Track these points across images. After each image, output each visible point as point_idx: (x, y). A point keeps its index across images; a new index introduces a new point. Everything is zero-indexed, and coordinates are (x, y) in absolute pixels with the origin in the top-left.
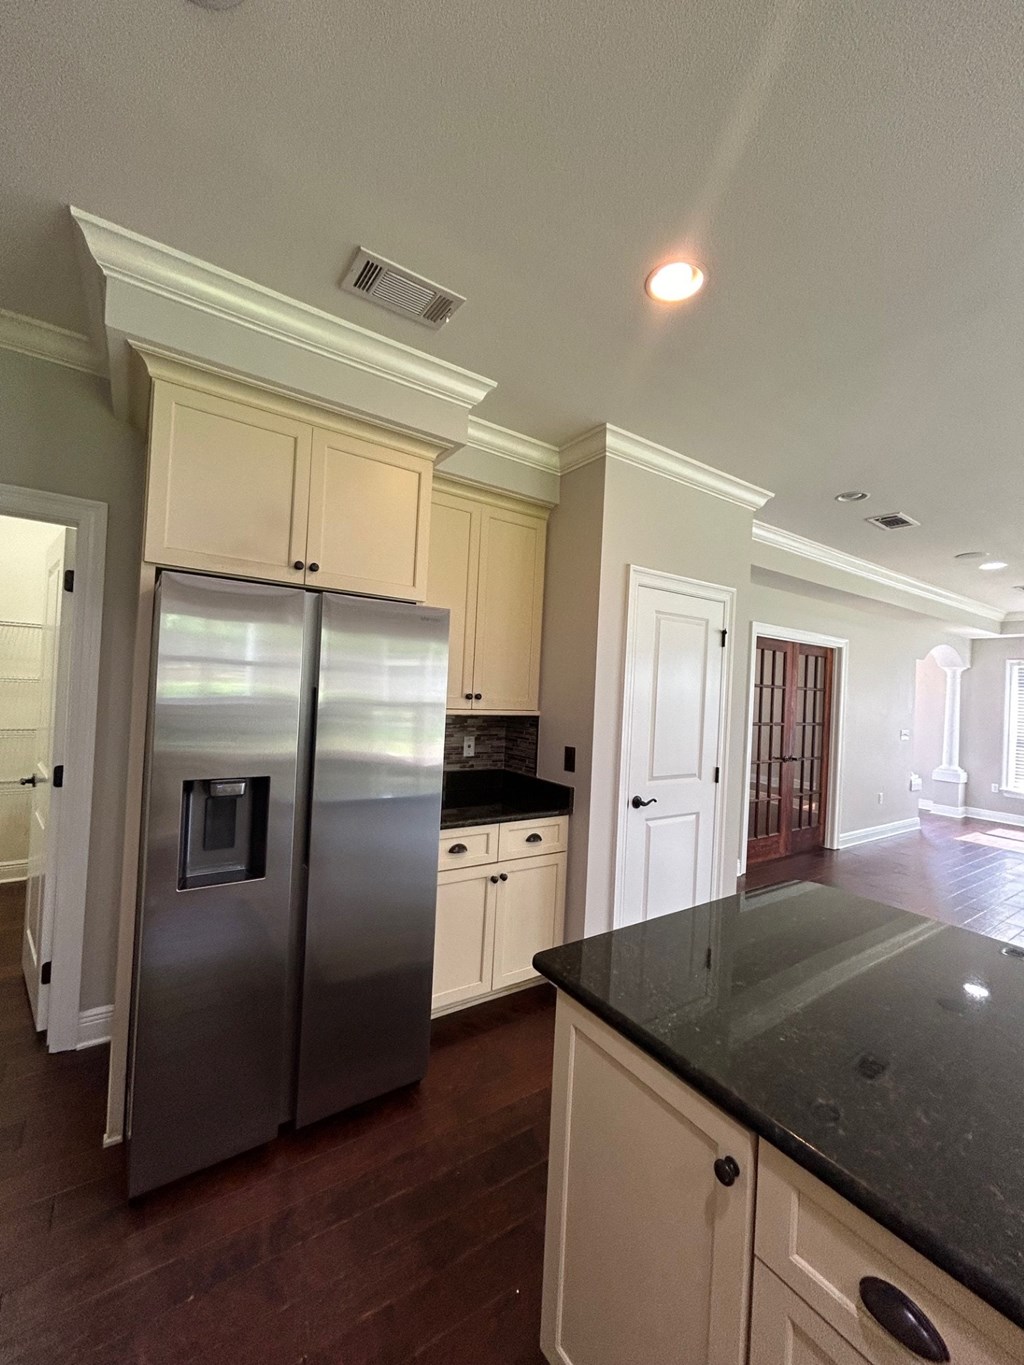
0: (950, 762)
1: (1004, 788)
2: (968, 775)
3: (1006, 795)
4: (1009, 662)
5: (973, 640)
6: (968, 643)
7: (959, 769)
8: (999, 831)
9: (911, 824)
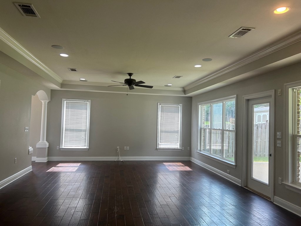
0: (43, 140)
1: (61, 147)
2: (49, 144)
3: (61, 150)
4: (63, 99)
5: (52, 90)
6: (50, 91)
7: (46, 142)
8: (60, 165)
9: (29, 169)
